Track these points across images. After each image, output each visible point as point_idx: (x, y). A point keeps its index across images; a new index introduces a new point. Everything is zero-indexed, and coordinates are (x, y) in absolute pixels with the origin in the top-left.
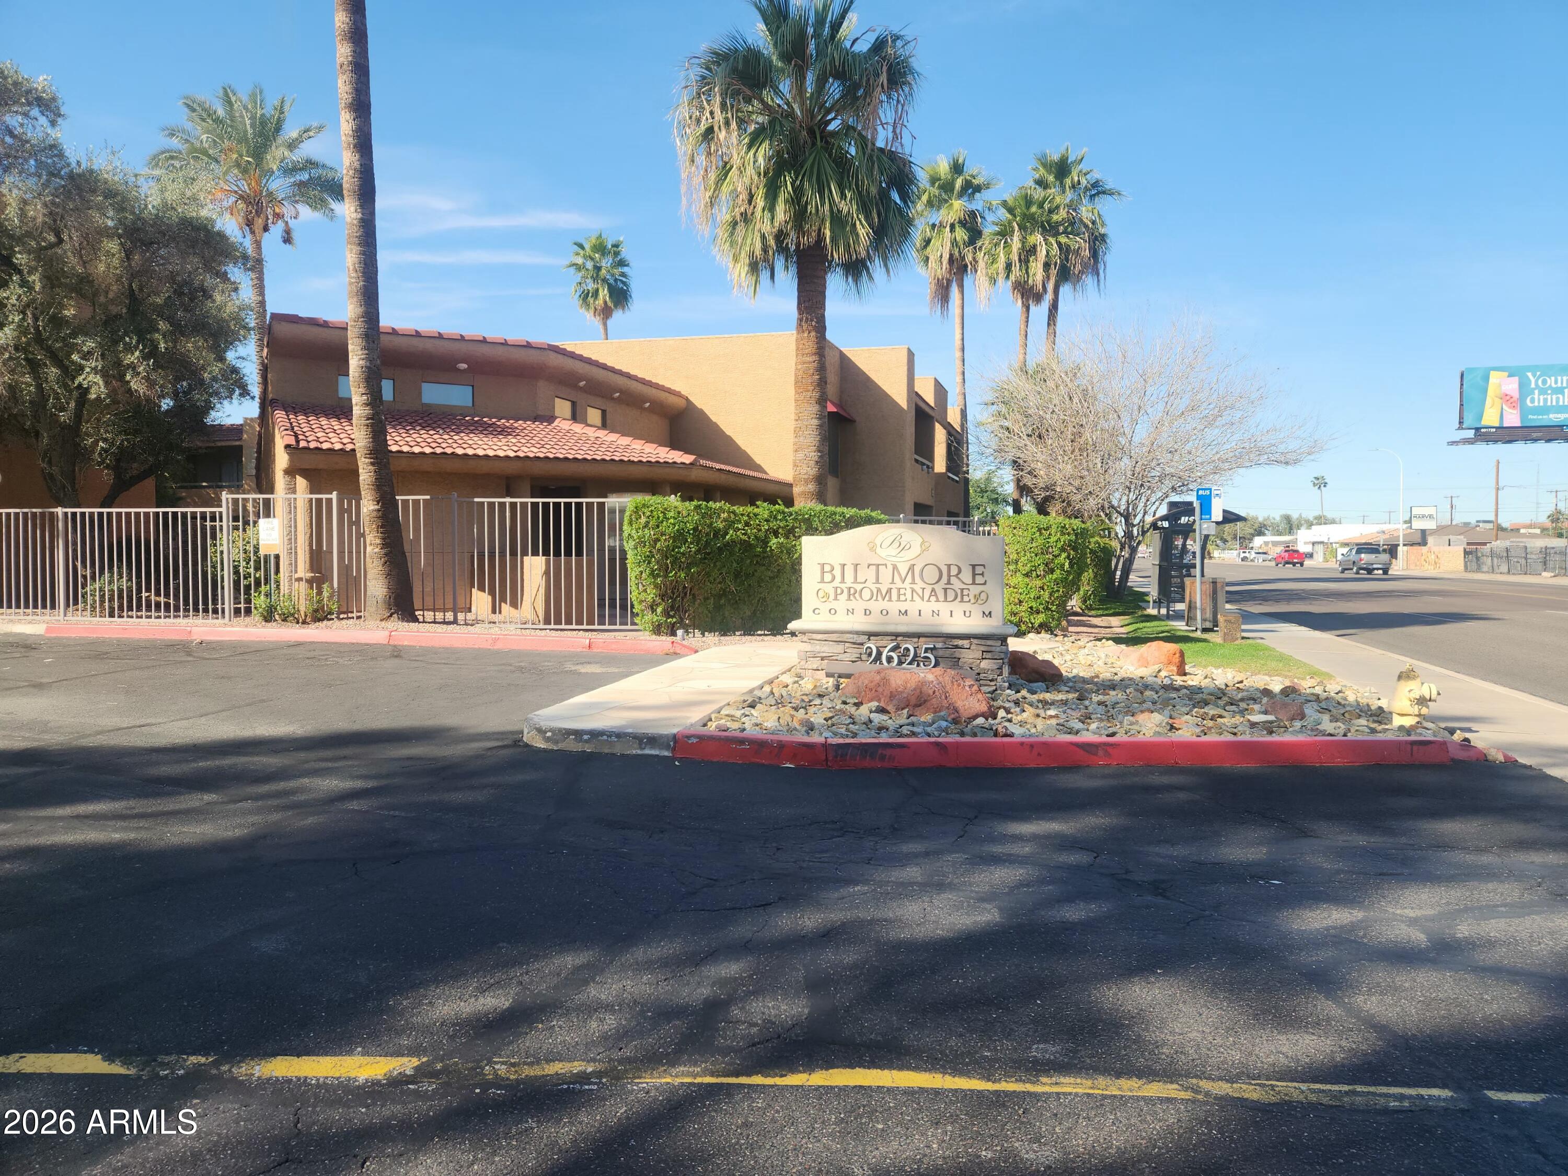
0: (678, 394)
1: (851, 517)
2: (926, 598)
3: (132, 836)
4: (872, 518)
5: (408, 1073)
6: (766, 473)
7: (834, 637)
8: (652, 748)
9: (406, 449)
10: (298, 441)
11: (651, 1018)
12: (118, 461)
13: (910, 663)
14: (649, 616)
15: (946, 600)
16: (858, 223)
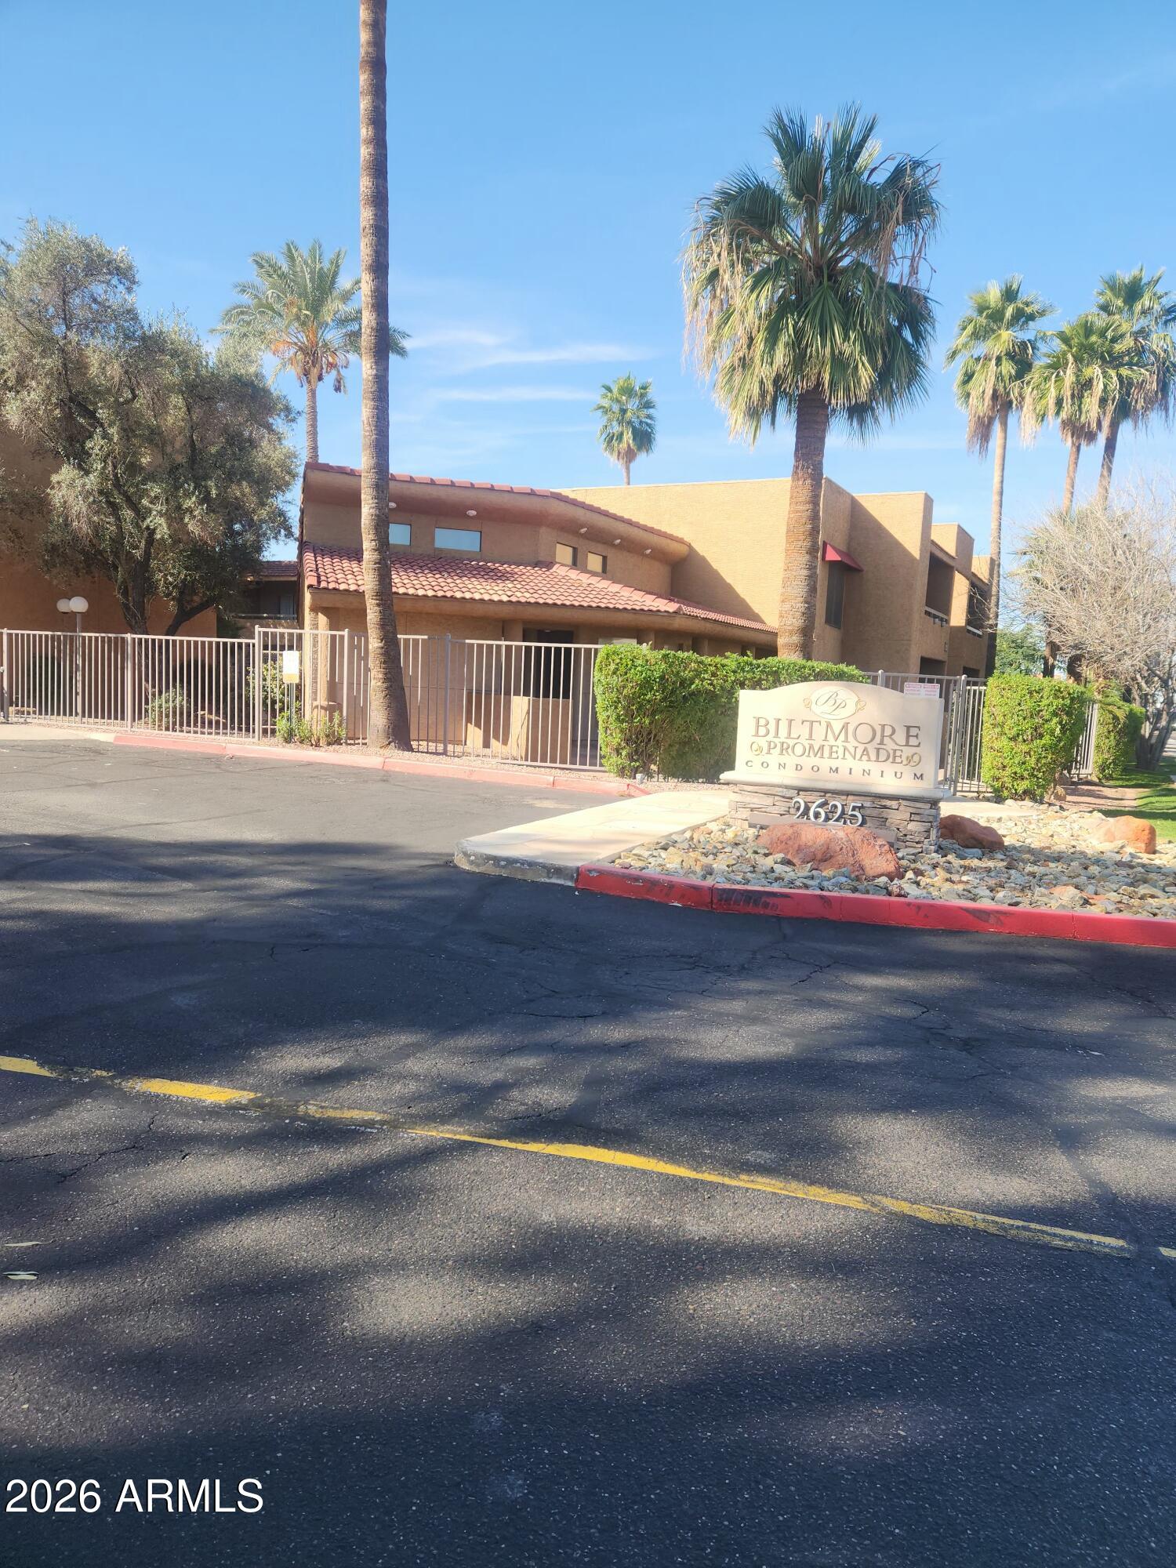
0: (681, 541)
1: (821, 671)
2: (858, 757)
3: (118, 909)
4: (844, 673)
5: (243, 1102)
6: (763, 622)
7: (764, 789)
8: (558, 878)
9: (411, 591)
10: (319, 582)
11: (445, 1089)
12: (182, 593)
13: (837, 820)
14: (614, 759)
15: (877, 760)
16: (860, 365)
